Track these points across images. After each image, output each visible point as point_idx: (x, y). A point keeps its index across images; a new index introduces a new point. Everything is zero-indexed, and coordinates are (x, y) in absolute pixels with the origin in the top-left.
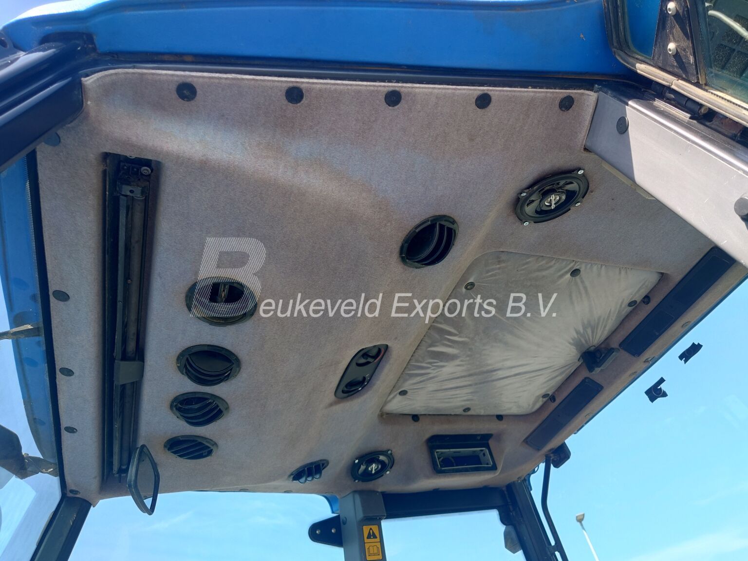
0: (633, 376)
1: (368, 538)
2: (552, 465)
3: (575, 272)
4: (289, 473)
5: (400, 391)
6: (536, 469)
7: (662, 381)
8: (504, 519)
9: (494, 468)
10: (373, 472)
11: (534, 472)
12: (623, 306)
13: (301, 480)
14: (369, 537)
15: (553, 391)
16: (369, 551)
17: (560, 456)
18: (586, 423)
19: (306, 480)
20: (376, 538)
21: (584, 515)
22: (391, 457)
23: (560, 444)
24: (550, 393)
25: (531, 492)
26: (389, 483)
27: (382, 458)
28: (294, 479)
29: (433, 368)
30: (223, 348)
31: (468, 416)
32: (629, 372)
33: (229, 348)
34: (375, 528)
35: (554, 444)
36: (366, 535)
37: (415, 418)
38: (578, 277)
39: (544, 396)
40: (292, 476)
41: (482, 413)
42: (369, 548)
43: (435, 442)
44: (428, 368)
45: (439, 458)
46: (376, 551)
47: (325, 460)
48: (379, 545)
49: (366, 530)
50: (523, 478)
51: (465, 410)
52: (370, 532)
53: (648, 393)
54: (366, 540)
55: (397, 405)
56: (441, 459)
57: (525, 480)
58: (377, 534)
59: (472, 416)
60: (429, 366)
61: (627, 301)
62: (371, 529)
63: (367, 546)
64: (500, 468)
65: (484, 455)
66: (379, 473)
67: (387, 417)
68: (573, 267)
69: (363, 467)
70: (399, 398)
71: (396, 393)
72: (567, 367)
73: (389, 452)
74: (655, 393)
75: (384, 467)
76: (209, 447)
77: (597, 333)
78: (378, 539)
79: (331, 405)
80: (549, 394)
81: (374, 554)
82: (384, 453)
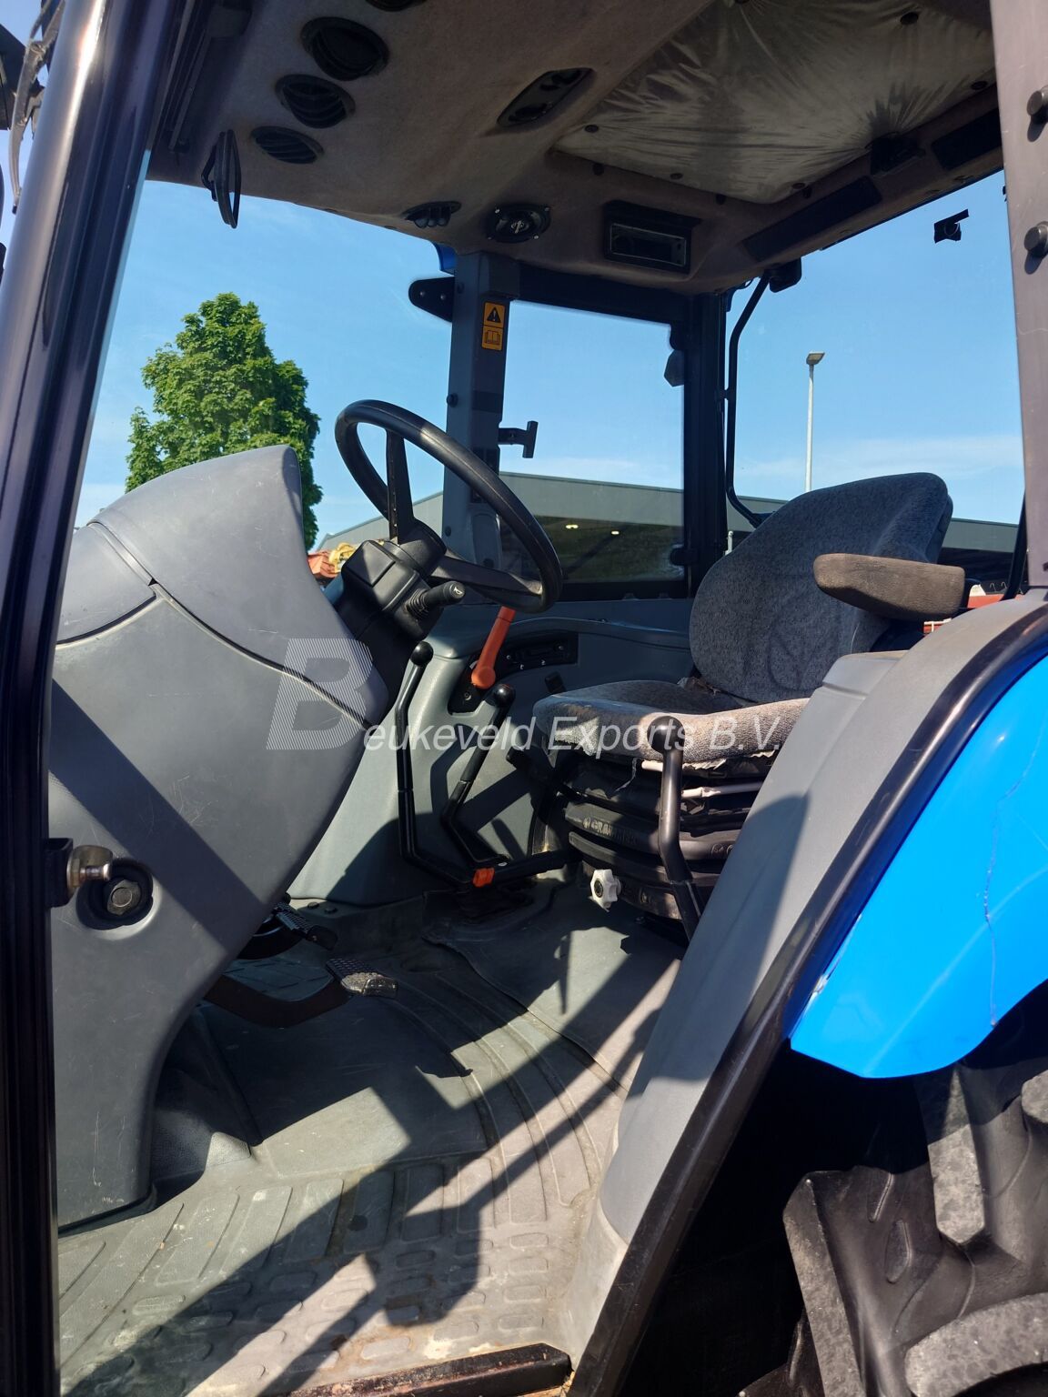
0: (931, 195)
1: (488, 320)
2: (768, 286)
3: (910, 18)
4: (404, 210)
5: (589, 124)
6: (747, 284)
7: (964, 214)
8: (674, 341)
9: (685, 270)
10: (517, 231)
11: (743, 286)
12: (965, 84)
13: (418, 222)
14: (490, 319)
15: (813, 180)
16: (487, 337)
17: (786, 276)
18: (839, 241)
19: (427, 224)
20: (499, 322)
21: (823, 355)
22: (547, 218)
23: (792, 259)
24: (807, 183)
25: (727, 313)
26: (534, 251)
27: (535, 215)
28: (409, 218)
29: (647, 106)
30: (371, 32)
31: (675, 184)
32: (928, 188)
33: (380, 32)
34: (500, 309)
35: (783, 257)
36: (487, 314)
37: (599, 168)
38: (912, 26)
39: (796, 185)
40: (408, 215)
41: (698, 185)
42: (487, 333)
43: (616, 211)
44: (640, 103)
45: (613, 236)
46: (495, 339)
47: (457, 203)
48: (501, 331)
49: (488, 308)
50: (723, 291)
51: (673, 176)
52: (492, 313)
53: (938, 226)
54: (486, 322)
55: (578, 142)
56: (616, 237)
57: (725, 294)
58: (502, 320)
59: (681, 185)
60: (641, 100)
61: (972, 80)
62: (495, 309)
63: (485, 329)
64: (694, 272)
65: (679, 246)
66: (525, 235)
67: (557, 157)
68: (909, 8)
69: (502, 222)
70: (584, 134)
71: (581, 126)
72: (845, 153)
73: (547, 209)
74: (947, 230)
75: (533, 229)
76: (312, 153)
77: (908, 114)
78: (501, 325)
79: (489, 133)
80: (804, 185)
81: (492, 342)
82: (539, 208)
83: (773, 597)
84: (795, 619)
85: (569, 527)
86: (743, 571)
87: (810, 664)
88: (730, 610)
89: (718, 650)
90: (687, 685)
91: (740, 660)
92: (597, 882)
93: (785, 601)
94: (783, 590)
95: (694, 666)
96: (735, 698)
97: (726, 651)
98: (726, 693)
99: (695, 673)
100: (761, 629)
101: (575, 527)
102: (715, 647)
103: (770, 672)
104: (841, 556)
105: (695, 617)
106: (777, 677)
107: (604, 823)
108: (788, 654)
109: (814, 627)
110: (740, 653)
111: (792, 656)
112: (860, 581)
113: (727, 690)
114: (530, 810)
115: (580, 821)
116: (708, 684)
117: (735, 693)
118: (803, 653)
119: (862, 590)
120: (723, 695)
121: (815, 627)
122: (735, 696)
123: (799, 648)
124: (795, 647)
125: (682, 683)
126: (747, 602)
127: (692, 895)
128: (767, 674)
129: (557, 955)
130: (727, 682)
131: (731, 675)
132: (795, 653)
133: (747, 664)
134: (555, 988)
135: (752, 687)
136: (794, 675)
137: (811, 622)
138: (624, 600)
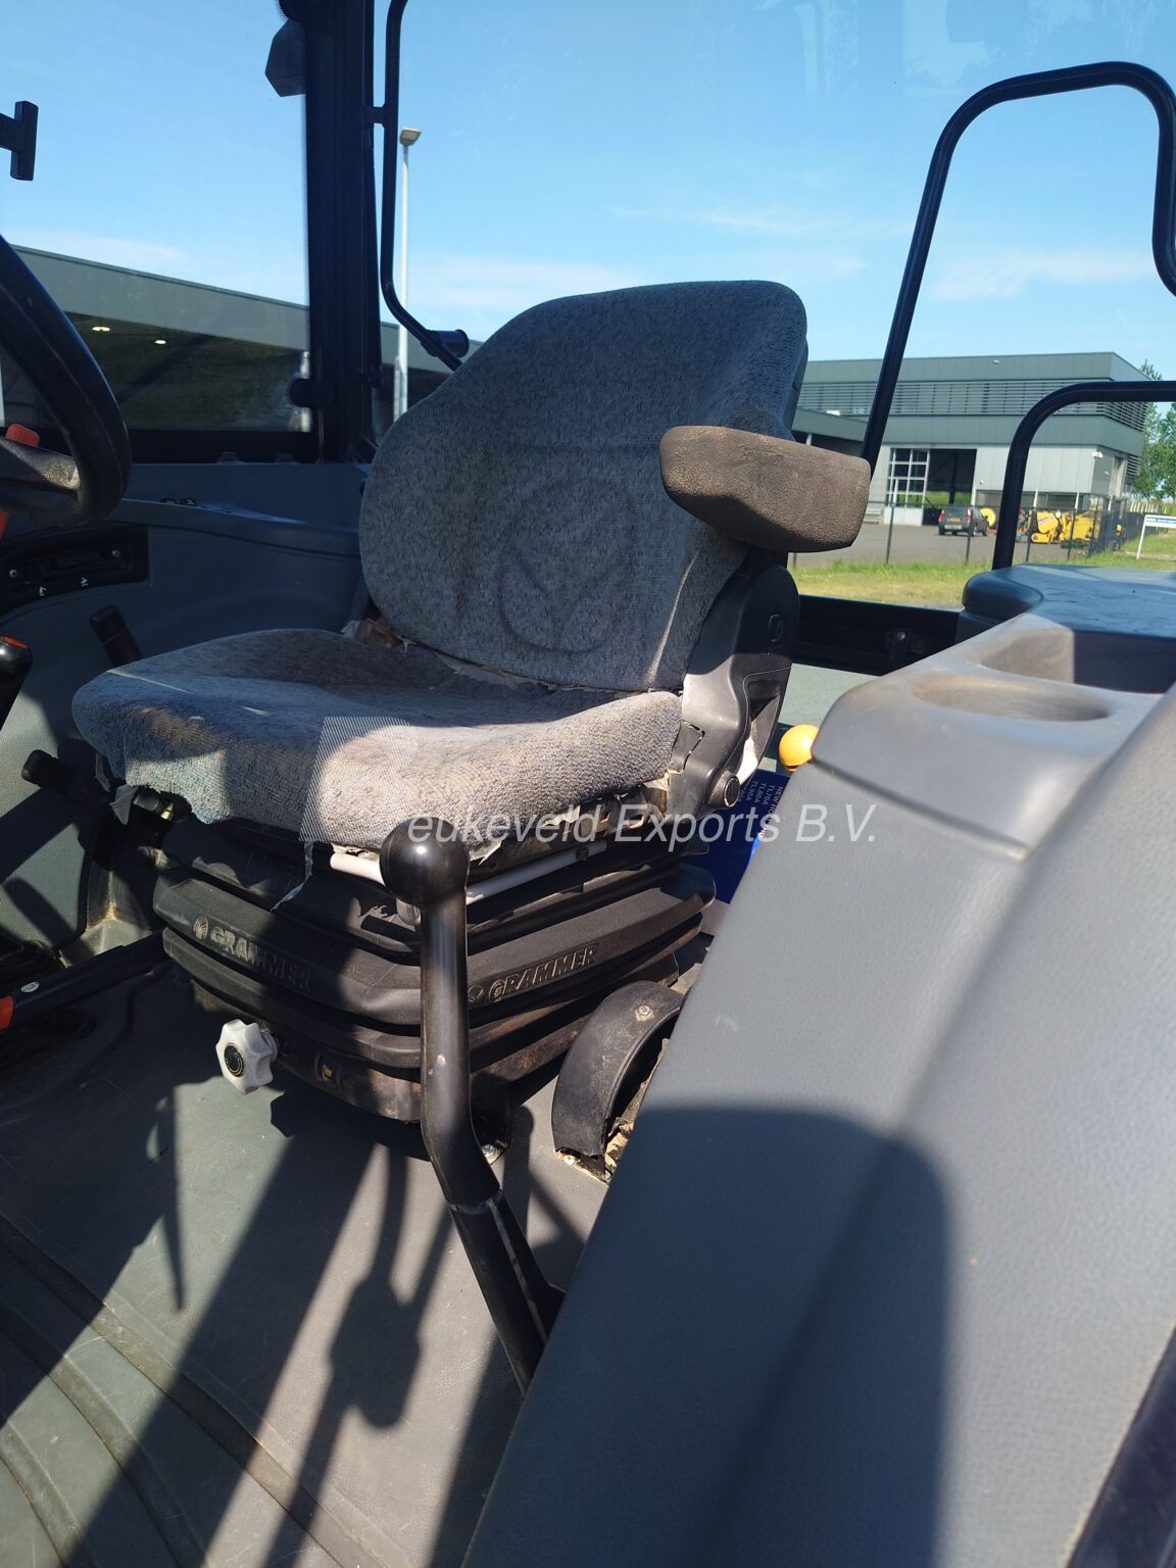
21: (418, 134)
83: (505, 483)
84: (548, 526)
85: (97, 329)
86: (451, 434)
87: (579, 607)
88: (430, 502)
89: (412, 573)
90: (358, 633)
91: (452, 594)
92: (230, 1050)
93: (527, 491)
94: (524, 472)
95: (370, 599)
96: (440, 656)
97: (426, 574)
98: (425, 647)
99: (372, 611)
100: (484, 537)
101: (106, 329)
102: (407, 568)
103: (502, 613)
104: (720, 432)
105: (369, 512)
106: (518, 624)
107: (238, 936)
108: (536, 586)
109: (585, 543)
110: (450, 580)
111: (543, 590)
112: (747, 485)
113: (427, 642)
114: (77, 853)
115: (185, 922)
116: (393, 629)
117: (442, 648)
118: (564, 586)
119: (748, 501)
120: (418, 651)
121: (587, 543)
122: (441, 653)
123: (557, 578)
124: (549, 575)
125: (349, 630)
126: (460, 490)
127: (499, 1224)
128: (498, 619)
129: (152, 1149)
130: (429, 630)
131: (434, 619)
132: (549, 585)
133: (462, 600)
134: (155, 1239)
135: (473, 640)
136: (547, 624)
137: (578, 533)
138: (219, 464)
